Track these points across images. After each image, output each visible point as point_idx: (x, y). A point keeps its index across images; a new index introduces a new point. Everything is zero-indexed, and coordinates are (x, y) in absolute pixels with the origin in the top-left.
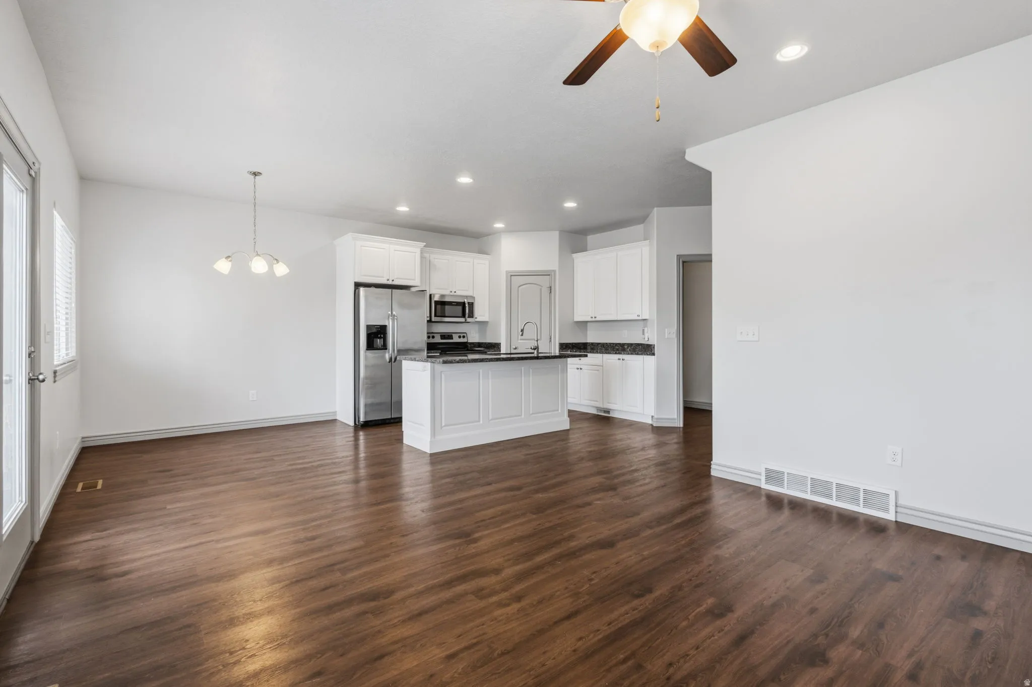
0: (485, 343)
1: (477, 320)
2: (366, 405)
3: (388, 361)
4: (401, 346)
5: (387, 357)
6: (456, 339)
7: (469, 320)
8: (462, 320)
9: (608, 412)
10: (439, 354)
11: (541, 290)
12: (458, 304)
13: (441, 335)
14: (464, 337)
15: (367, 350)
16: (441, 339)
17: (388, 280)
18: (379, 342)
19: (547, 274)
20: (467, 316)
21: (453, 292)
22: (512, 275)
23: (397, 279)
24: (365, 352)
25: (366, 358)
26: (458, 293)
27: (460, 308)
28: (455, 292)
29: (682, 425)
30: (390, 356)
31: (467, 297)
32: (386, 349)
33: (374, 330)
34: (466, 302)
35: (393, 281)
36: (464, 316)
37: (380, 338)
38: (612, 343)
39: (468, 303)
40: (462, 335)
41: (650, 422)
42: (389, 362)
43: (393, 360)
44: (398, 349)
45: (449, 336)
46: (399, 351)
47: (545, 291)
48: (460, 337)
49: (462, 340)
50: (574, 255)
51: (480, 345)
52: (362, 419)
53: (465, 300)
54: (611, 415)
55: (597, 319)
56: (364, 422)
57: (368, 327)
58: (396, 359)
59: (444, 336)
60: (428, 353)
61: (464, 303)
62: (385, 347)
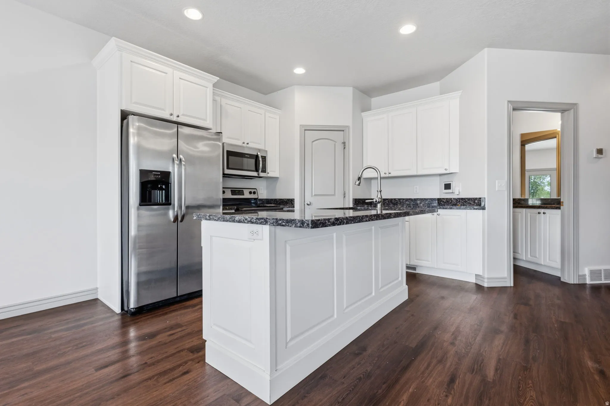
0: (275, 199)
1: (269, 175)
2: (139, 275)
3: (172, 220)
4: (190, 202)
5: (171, 214)
6: (247, 195)
7: (262, 174)
8: (255, 174)
9: (414, 269)
10: (233, 211)
11: (335, 145)
12: (251, 156)
13: (231, 190)
14: (254, 193)
15: (140, 205)
16: (232, 195)
17: (171, 115)
18: (159, 195)
19: (341, 129)
20: (260, 171)
21: (245, 144)
22: (306, 129)
23: (183, 115)
24: (138, 209)
25: (139, 216)
26: (251, 145)
27: (253, 161)
28: (248, 144)
29: (512, 285)
30: (175, 213)
31: (260, 150)
32: (170, 204)
33: (152, 178)
34: (260, 156)
35: (178, 116)
36: (257, 170)
37: (161, 189)
38: (401, 199)
39: (262, 156)
40: (252, 191)
41: (473, 281)
42: (174, 222)
43: (180, 219)
44: (187, 205)
45: (240, 191)
46: (187, 207)
47: (339, 147)
48: (250, 193)
49: (252, 196)
50: (363, 114)
51: (269, 201)
52: (132, 305)
53: (259, 153)
54: (417, 271)
55: (390, 175)
56: (136, 308)
57: (143, 173)
58: (183, 217)
59: (234, 192)
60: (223, 210)
61: (257, 156)
62: (168, 202)
